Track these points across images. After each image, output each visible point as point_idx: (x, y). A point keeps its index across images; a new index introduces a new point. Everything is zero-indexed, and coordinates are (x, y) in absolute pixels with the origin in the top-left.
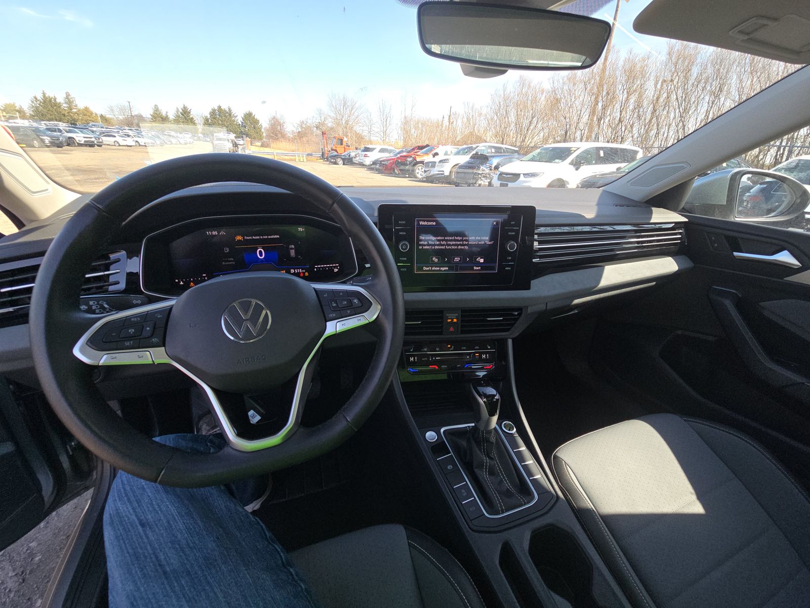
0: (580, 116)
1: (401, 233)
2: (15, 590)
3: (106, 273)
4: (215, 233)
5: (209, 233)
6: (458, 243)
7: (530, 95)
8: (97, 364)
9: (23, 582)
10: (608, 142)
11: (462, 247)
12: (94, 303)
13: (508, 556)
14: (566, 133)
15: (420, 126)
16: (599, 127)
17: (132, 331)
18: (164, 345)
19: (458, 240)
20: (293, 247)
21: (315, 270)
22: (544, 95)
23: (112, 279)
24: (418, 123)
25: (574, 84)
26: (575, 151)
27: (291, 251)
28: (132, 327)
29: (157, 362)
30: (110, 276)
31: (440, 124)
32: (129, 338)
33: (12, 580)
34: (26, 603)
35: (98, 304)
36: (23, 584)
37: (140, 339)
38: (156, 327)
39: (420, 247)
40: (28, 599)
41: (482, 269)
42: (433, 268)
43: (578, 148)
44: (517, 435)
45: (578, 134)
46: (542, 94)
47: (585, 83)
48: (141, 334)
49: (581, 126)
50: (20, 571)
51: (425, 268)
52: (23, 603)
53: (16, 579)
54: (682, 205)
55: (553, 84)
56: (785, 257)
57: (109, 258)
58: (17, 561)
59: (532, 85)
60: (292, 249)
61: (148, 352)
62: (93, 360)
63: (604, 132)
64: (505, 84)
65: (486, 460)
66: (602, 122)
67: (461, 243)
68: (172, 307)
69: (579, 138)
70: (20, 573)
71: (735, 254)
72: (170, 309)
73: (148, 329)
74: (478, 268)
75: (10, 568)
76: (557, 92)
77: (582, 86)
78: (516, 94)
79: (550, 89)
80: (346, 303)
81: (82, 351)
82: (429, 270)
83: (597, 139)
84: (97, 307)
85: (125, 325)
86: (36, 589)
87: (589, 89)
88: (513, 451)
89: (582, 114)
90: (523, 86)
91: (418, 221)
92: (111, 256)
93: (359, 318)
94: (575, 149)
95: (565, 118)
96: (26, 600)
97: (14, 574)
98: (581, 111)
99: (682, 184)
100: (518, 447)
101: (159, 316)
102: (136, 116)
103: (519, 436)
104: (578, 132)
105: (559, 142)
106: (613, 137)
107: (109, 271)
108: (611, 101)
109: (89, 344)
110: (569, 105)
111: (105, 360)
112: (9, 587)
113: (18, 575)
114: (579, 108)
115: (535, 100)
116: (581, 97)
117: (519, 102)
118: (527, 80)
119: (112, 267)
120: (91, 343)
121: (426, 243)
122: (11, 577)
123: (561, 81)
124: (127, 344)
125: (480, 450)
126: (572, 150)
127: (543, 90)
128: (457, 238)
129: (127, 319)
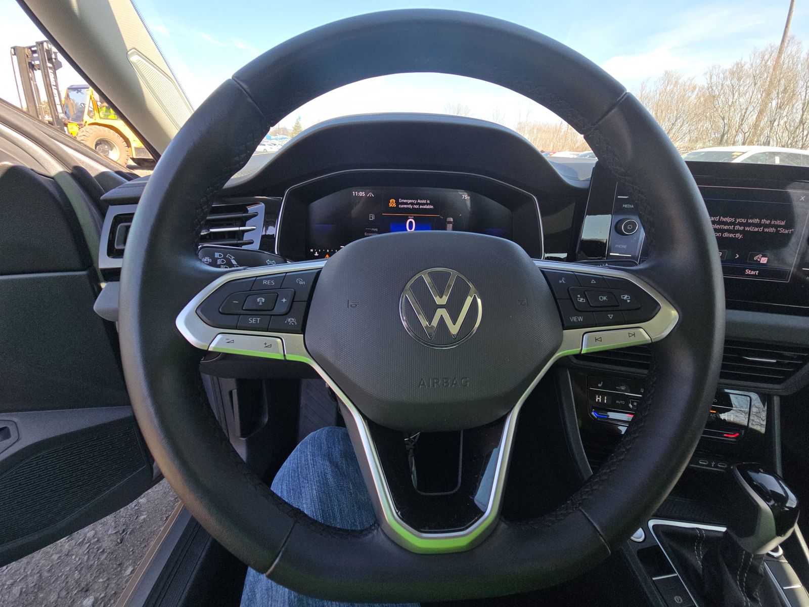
0: (744, 116)
1: (626, 206)
2: (109, 551)
3: (242, 228)
4: (362, 194)
5: (355, 194)
6: (726, 227)
7: (677, 94)
8: (206, 349)
9: (121, 543)
10: (783, 146)
11: (731, 235)
12: (220, 255)
14: (723, 136)
15: (535, 131)
16: (771, 129)
17: (261, 300)
18: (303, 331)
19: (725, 223)
20: (451, 220)
22: (695, 93)
23: (246, 237)
24: (533, 128)
25: (739, 79)
26: (738, 156)
27: (448, 225)
28: (260, 295)
29: (290, 357)
30: (245, 233)
31: (558, 127)
32: (256, 311)
33: (109, 539)
34: (116, 569)
35: (224, 258)
36: (120, 545)
37: (271, 315)
38: (295, 300)
40: (119, 565)
41: (760, 275)
43: (744, 153)
44: (784, 560)
45: (740, 137)
46: (693, 92)
47: (754, 77)
48: (273, 309)
49: (745, 128)
50: (121, 529)
52: (112, 568)
53: (114, 537)
55: (711, 79)
57: (247, 211)
58: (122, 517)
59: (680, 81)
60: (450, 222)
61: (279, 340)
62: (201, 341)
63: (777, 135)
64: (644, 83)
65: (747, 602)
66: (776, 123)
67: (731, 227)
68: (321, 271)
69: (741, 141)
70: (121, 532)
72: (319, 272)
73: (284, 300)
74: (753, 273)
75: (113, 524)
76: (714, 88)
77: (749, 81)
78: (658, 92)
79: (706, 85)
80: (605, 298)
81: (188, 323)
83: (767, 143)
84: (223, 261)
85: (253, 288)
86: (131, 553)
87: (759, 84)
88: (783, 589)
89: (748, 113)
90: (668, 83)
92: (248, 209)
93: (632, 331)
94: (739, 154)
95: (723, 119)
96: (116, 564)
97: (114, 532)
98: (747, 109)
100: (789, 584)
101: (301, 283)
102: (282, 128)
103: (789, 563)
104: (740, 135)
105: (710, 147)
106: (790, 142)
107: (245, 226)
108: (790, 99)
109: (199, 312)
110: (730, 103)
111: (218, 343)
112: (104, 547)
113: (118, 533)
114: (744, 107)
115: (683, 99)
116: (748, 94)
117: (660, 103)
118: (674, 77)
119: (248, 222)
120: (202, 311)
122: (111, 534)
123: (722, 76)
124: (252, 321)
125: (736, 580)
126: (734, 155)
127: (695, 85)
128: (724, 220)
129: (256, 280)
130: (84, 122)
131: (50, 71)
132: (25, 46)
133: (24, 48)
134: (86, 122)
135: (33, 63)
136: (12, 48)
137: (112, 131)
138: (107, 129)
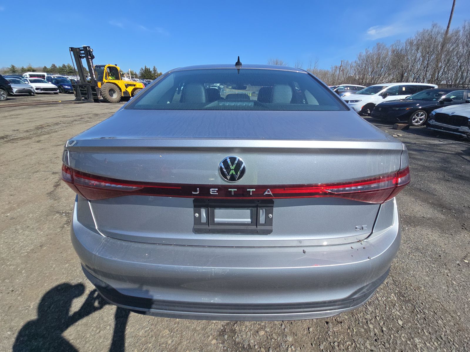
43: (387, 87)
94: (385, 87)
126: (383, 88)
130: (103, 82)
131: (90, 60)
132: (76, 47)
133: (76, 48)
134: (104, 82)
135: (80, 55)
136: (70, 48)
137: (115, 85)
138: (113, 84)
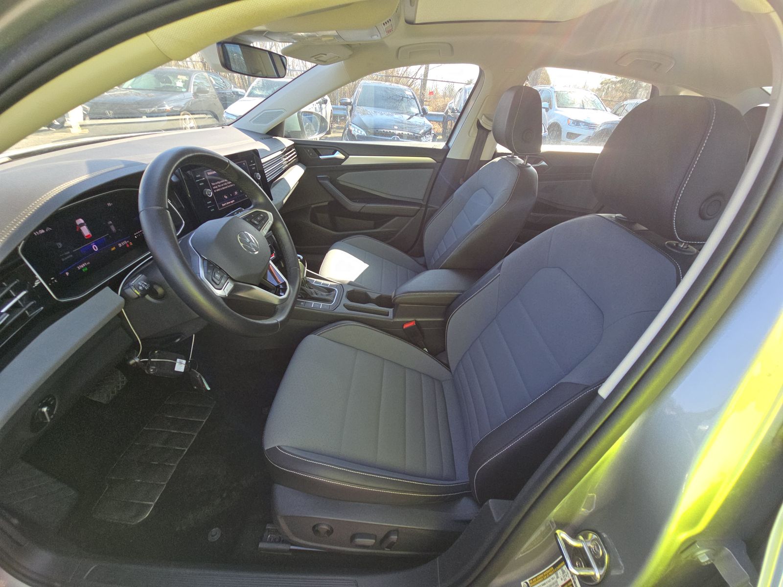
13: (348, 307)
20: (111, 222)
21: (136, 237)
39: (215, 191)
41: (236, 201)
42: (228, 203)
51: (223, 205)
54: (284, 135)
56: (338, 155)
60: (111, 225)
71: (320, 157)
82: (226, 205)
91: (206, 172)
99: (280, 123)
121: (217, 187)
